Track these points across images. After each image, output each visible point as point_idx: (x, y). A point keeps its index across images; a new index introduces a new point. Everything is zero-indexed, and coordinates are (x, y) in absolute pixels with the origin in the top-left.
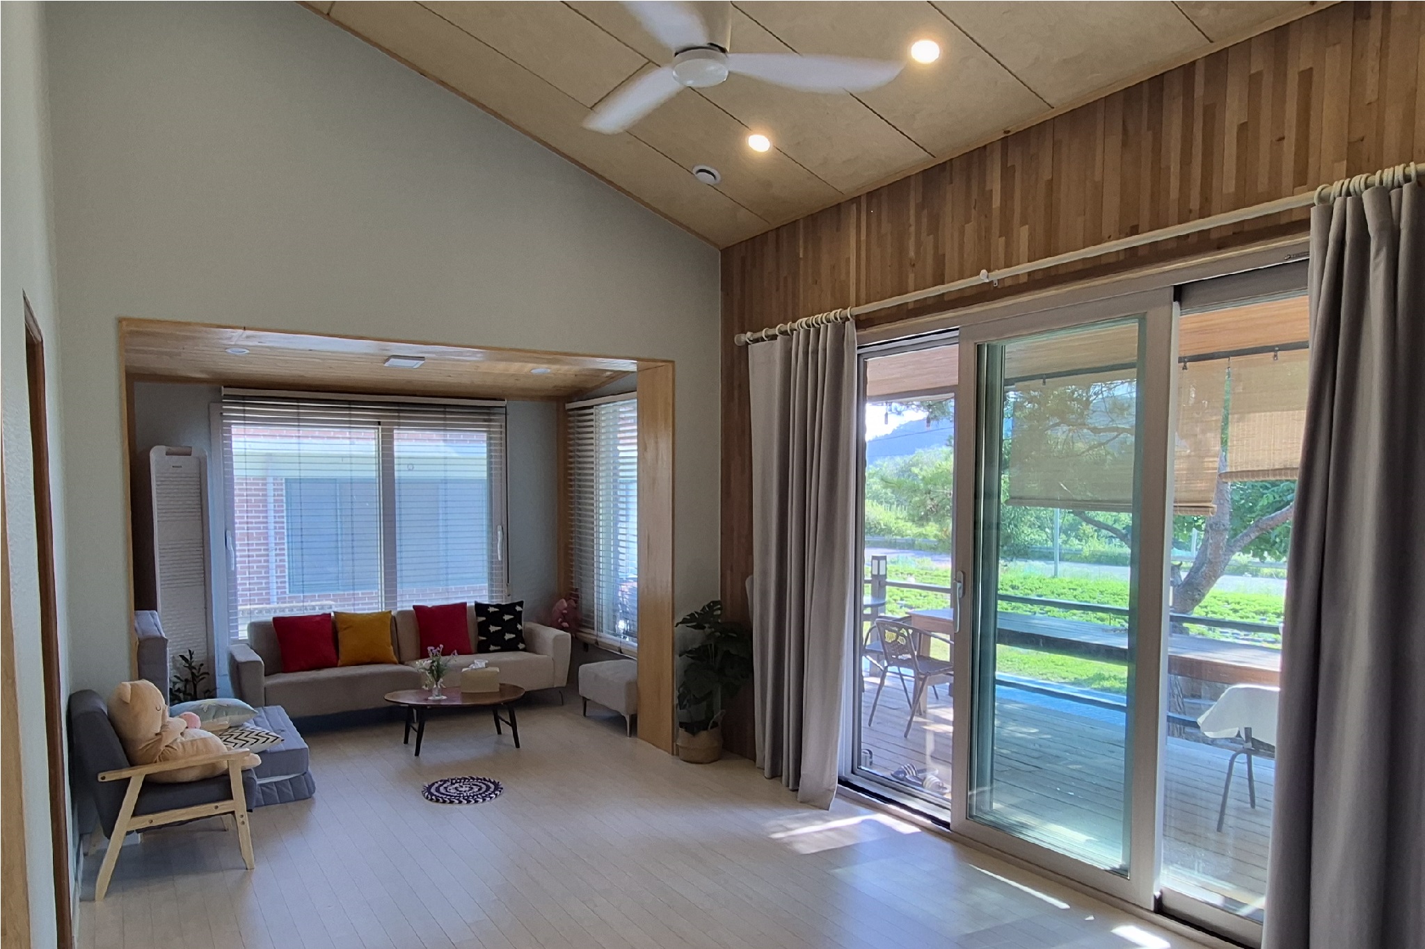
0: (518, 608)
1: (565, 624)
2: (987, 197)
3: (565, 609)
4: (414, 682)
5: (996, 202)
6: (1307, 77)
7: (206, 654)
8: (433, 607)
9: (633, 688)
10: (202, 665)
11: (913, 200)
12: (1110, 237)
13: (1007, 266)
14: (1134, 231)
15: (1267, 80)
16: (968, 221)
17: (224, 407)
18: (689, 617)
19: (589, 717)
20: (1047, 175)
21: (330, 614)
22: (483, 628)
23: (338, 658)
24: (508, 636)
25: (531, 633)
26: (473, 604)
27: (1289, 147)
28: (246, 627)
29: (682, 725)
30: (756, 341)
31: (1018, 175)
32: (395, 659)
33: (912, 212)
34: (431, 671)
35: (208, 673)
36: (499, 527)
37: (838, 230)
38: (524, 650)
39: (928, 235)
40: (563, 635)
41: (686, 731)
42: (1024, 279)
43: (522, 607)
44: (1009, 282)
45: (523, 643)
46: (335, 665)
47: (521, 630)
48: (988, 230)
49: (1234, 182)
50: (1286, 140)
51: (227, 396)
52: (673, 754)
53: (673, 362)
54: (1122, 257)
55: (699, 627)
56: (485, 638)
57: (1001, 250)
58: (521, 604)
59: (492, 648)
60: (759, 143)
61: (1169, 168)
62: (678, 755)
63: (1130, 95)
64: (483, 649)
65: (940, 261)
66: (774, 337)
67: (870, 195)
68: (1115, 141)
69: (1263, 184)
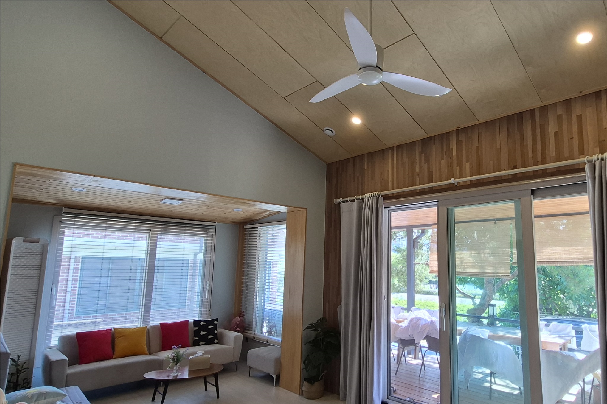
0: (216, 322)
1: (238, 329)
2: (450, 151)
3: (238, 322)
4: (159, 365)
5: (455, 153)
6: (579, 117)
7: (28, 356)
8: (171, 323)
9: (278, 362)
10: (25, 363)
11: (418, 149)
12: (505, 169)
13: (461, 177)
14: (515, 167)
15: (564, 117)
16: (443, 159)
17: (62, 218)
18: (310, 326)
19: (253, 377)
20: (477, 144)
21: (111, 329)
22: (196, 333)
23: (114, 354)
24: (210, 337)
25: (221, 334)
26: (193, 321)
27: (576, 141)
28: (57, 338)
29: (305, 380)
30: (344, 202)
31: (464, 143)
32: (147, 352)
33: (417, 154)
34: (173, 359)
35: (28, 368)
36: (208, 282)
37: (383, 159)
38: (217, 343)
39: (425, 163)
40: (239, 335)
41: (308, 382)
42: (468, 183)
43: (217, 322)
44: (461, 184)
45: (217, 339)
46: (111, 358)
47: (216, 333)
48: (452, 163)
49: (555, 152)
50: (574, 139)
51: (65, 213)
52: (300, 395)
53: (306, 209)
54: (510, 177)
55: (316, 330)
56: (198, 338)
57: (458, 171)
58: (217, 320)
59: (201, 343)
60: (356, 121)
61: (527, 145)
62: (303, 395)
63: (509, 118)
64: (196, 344)
65: (430, 174)
66: (354, 201)
67: (399, 146)
68: (504, 134)
69: (566, 154)
